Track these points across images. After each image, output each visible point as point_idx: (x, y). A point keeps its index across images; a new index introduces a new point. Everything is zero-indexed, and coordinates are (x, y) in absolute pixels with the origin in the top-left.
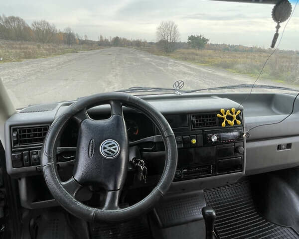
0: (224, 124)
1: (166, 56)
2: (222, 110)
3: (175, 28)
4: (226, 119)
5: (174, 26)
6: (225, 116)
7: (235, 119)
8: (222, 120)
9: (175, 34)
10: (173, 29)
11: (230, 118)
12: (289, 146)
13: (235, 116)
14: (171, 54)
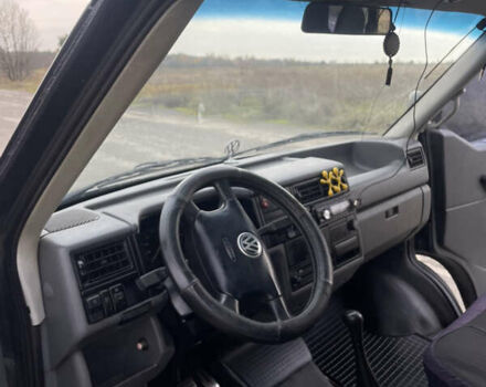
0: (331, 192)
1: (12, 88)
2: (325, 173)
3: (22, 19)
4: (331, 185)
5: (18, 15)
6: (329, 181)
7: (340, 183)
8: (327, 186)
9: (24, 32)
10: (17, 21)
11: (335, 182)
12: (396, 210)
13: (339, 179)
14: (23, 83)
